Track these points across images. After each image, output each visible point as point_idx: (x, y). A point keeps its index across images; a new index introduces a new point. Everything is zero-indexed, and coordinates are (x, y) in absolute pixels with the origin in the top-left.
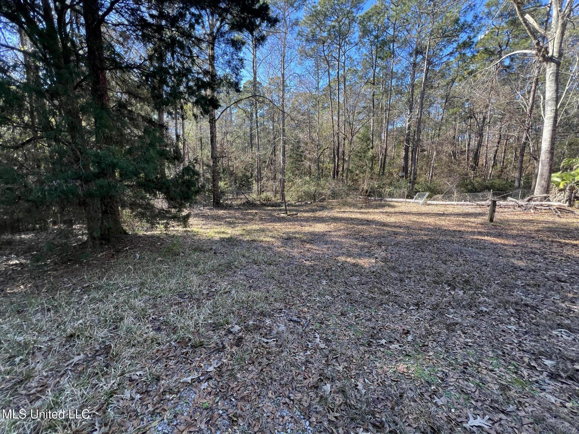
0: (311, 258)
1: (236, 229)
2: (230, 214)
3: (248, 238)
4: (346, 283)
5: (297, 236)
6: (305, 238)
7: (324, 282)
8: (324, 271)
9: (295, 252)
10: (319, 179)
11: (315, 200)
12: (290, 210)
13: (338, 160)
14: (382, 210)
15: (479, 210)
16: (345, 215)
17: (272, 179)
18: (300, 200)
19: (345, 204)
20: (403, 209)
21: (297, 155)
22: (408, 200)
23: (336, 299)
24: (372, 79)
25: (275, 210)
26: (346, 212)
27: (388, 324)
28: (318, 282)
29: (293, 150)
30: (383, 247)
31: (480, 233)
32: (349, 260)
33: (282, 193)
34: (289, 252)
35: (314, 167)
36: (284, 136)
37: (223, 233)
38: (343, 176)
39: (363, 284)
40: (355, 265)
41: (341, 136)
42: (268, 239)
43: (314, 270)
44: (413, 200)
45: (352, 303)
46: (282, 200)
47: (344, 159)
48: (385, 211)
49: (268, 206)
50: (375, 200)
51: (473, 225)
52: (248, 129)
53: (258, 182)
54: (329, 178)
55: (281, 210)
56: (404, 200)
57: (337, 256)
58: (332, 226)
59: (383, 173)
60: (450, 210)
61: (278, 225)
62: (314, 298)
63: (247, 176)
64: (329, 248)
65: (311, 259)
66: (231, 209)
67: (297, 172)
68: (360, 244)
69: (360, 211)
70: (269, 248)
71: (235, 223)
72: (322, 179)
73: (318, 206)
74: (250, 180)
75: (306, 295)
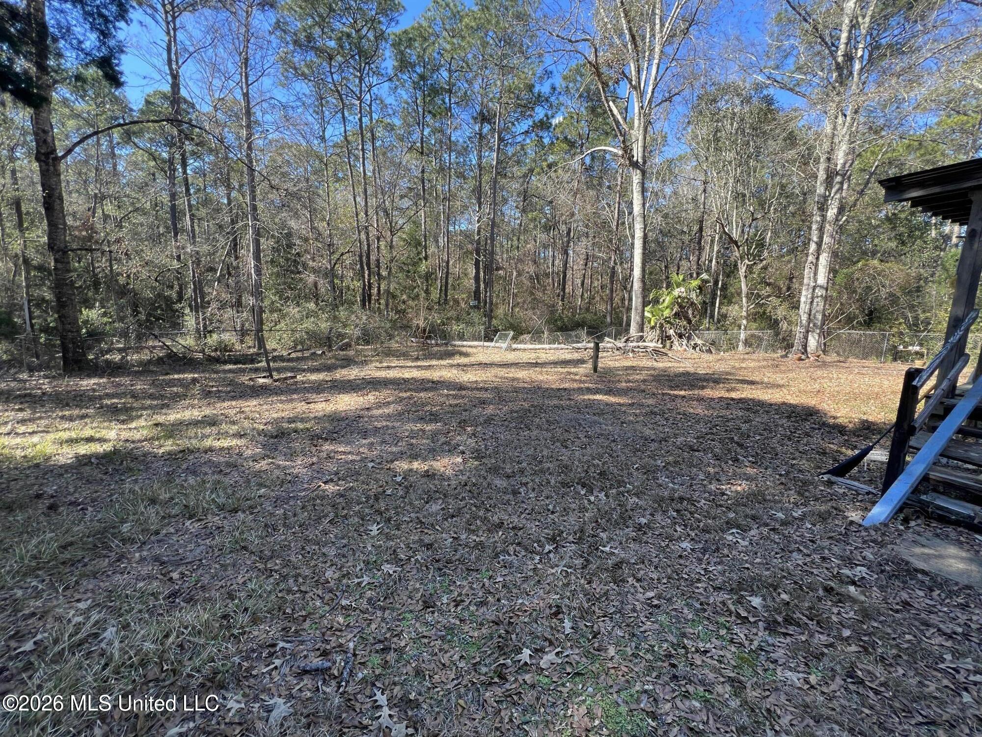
0: (336, 473)
1: (133, 425)
2: (119, 385)
3: (169, 446)
4: (421, 522)
5: (300, 426)
6: (317, 429)
7: (374, 529)
8: (371, 502)
9: (299, 466)
10: (335, 307)
11: (330, 347)
12: (278, 370)
13: (369, 275)
14: (450, 361)
15: (576, 356)
16: (392, 374)
17: (232, 307)
18: (299, 347)
19: (390, 353)
20: (481, 357)
21: (287, 260)
22: (486, 344)
23: (407, 567)
24: (419, 145)
25: (243, 371)
26: (392, 367)
27: (520, 601)
28: (361, 531)
29: (278, 250)
30: (469, 429)
31: (589, 390)
32: (416, 465)
33: (257, 335)
34: (285, 468)
35: (324, 286)
36: (255, 219)
37: (90, 440)
38: (380, 304)
39: (453, 516)
40: (429, 475)
41: (373, 232)
42: (225, 443)
43: (349, 504)
44: (492, 344)
45: (440, 570)
46: (260, 348)
47: (379, 274)
48: (456, 362)
49: (225, 362)
50: (437, 345)
51: (577, 377)
52: (165, 197)
53: (197, 312)
54: (355, 307)
55: (257, 370)
56: (481, 343)
57: (392, 461)
58: (371, 398)
59: (446, 300)
60: (544, 357)
61: (251, 405)
62: (356, 581)
63: (168, 299)
64: (372, 444)
65: (337, 478)
66: (123, 375)
67: (289, 293)
68: (429, 428)
69: (414, 364)
70: (229, 465)
71: (132, 408)
72: (341, 308)
73: (337, 359)
74: (178, 306)
75: (336, 576)
